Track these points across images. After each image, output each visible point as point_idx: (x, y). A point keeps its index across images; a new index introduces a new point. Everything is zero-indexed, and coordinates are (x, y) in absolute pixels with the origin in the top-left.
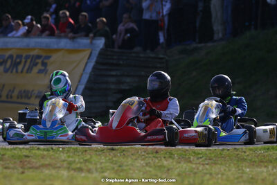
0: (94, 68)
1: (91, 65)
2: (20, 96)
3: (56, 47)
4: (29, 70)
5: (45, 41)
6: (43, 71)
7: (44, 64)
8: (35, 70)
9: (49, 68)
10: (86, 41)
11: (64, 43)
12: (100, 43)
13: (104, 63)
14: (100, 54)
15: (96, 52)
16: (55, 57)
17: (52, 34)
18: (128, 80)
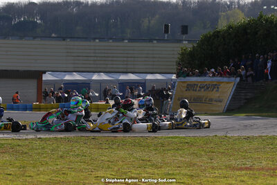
0: (235, 90)
1: (233, 90)
2: (209, 101)
3: (222, 81)
4: (213, 90)
5: (218, 79)
6: (217, 91)
7: (218, 88)
8: (215, 90)
9: (220, 90)
10: (233, 79)
11: (225, 79)
12: (238, 79)
13: (239, 88)
15: (236, 83)
16: (222, 85)
17: (221, 76)
18: (250, 94)
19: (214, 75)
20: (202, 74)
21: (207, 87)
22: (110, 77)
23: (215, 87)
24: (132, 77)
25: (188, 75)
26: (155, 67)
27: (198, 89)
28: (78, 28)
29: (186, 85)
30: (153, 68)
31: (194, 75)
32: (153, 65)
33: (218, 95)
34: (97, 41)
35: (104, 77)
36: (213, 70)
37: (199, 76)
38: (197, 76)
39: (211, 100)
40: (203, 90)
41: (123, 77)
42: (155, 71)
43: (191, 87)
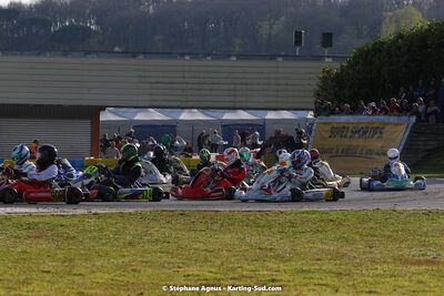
0: (409, 135)
1: (407, 133)
2: (367, 153)
3: (387, 121)
4: (373, 136)
5: (381, 118)
6: (380, 137)
7: (381, 133)
8: (376, 136)
9: (384, 135)
10: (406, 118)
11: (393, 119)
12: (414, 119)
13: (415, 132)
14: (413, 127)
15: (410, 126)
16: (387, 128)
17: (386, 114)
19: (374, 113)
20: (356, 110)
21: (363, 132)
22: (208, 115)
23: (377, 131)
24: (243, 115)
25: (333, 113)
26: (280, 99)
27: (349, 134)
28: (156, 38)
29: (329, 128)
30: (277, 102)
31: (342, 112)
32: (277, 96)
33: (380, 144)
34: (187, 58)
35: (198, 116)
36: (373, 104)
37: (351, 114)
38: (347, 114)
39: (370, 152)
40: (357, 135)
41: (228, 116)
42: (280, 105)
43: (337, 131)
